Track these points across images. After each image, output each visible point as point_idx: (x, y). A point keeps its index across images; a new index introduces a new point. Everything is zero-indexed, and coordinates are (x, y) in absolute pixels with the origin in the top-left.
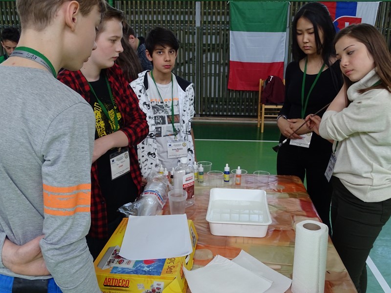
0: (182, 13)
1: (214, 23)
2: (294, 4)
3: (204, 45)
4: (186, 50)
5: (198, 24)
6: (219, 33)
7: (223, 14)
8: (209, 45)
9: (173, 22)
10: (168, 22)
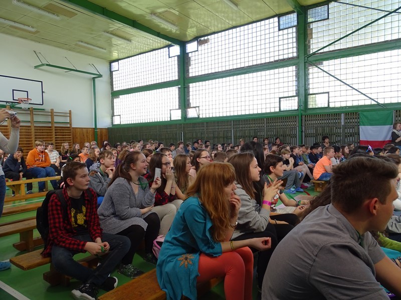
0: (334, 119)
1: (351, 123)
2: (397, 111)
3: (346, 133)
4: (336, 136)
5: (343, 124)
6: (353, 128)
7: (356, 118)
8: (349, 133)
9: (330, 123)
10: (327, 123)
